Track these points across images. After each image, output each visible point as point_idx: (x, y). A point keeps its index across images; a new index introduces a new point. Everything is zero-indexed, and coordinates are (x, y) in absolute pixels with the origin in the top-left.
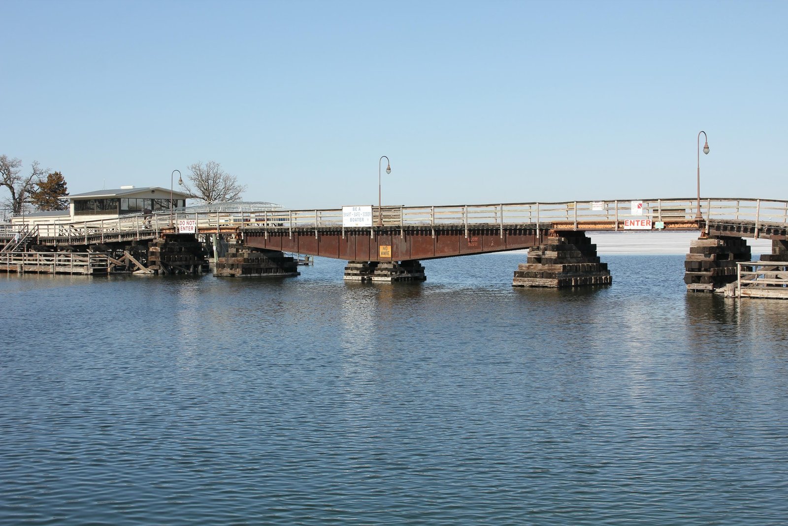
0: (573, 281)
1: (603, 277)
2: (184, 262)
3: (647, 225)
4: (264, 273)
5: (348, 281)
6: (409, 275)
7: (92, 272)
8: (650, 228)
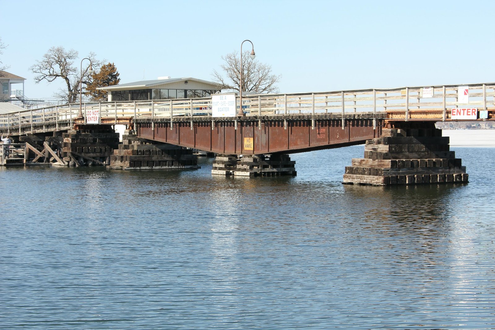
0: (407, 179)
1: (454, 175)
2: (98, 154)
3: (472, 115)
4: (156, 166)
5: (215, 175)
6: (275, 170)
7: (5, 163)
8: (475, 117)
